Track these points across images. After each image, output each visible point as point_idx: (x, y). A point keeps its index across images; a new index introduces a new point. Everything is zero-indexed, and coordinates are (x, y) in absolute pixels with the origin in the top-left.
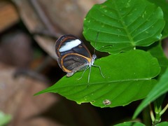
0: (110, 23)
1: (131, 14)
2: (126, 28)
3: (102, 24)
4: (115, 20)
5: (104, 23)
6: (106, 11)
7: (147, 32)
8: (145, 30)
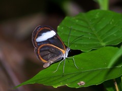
0: (81, 29)
1: (100, 22)
2: (96, 33)
3: (74, 30)
4: (85, 27)
5: (76, 29)
6: (77, 21)
7: (115, 35)
8: (113, 33)
